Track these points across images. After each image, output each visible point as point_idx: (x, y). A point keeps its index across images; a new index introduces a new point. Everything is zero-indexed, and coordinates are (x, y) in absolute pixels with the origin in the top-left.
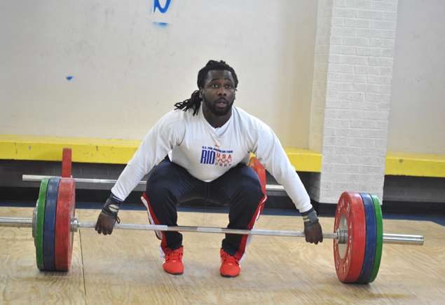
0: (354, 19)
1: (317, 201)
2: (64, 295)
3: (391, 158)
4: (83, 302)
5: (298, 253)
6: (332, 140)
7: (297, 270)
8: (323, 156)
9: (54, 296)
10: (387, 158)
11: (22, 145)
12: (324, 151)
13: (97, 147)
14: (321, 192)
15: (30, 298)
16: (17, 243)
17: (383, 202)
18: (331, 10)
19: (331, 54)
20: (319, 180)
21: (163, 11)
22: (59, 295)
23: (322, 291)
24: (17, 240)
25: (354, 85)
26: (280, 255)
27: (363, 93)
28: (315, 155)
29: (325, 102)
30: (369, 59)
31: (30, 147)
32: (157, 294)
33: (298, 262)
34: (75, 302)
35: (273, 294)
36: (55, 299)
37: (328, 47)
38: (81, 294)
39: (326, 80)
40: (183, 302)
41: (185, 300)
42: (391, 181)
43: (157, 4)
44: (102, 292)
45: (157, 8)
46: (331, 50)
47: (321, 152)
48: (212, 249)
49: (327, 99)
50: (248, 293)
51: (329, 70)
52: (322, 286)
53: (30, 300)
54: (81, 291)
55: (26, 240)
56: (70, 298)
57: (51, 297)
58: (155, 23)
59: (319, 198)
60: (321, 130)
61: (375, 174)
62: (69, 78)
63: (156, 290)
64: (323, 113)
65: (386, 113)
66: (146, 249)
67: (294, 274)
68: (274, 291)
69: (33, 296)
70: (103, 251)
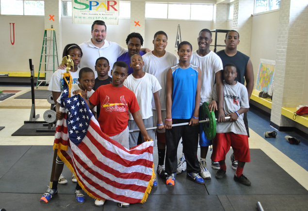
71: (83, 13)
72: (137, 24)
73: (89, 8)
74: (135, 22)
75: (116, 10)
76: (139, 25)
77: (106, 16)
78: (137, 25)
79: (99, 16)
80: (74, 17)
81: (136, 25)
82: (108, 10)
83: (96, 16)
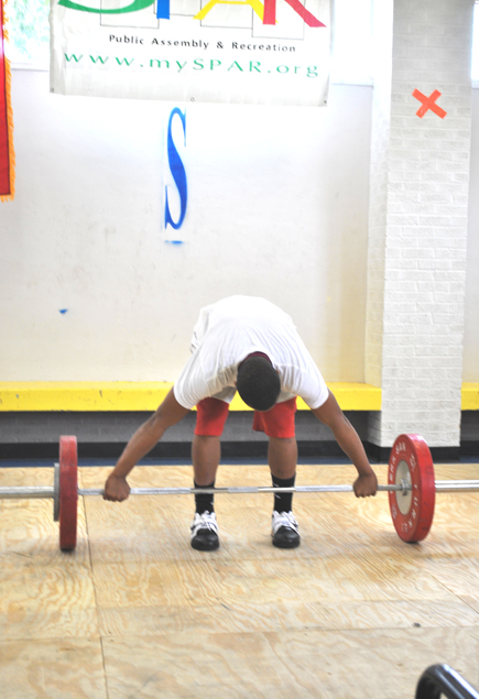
0: (415, 226)
1: (377, 444)
2: (65, 573)
3: (468, 390)
4: (90, 581)
5: (355, 510)
6: (393, 372)
7: (354, 530)
8: (384, 392)
9: (54, 575)
10: (464, 390)
11: (7, 393)
12: (384, 385)
13: (101, 392)
14: (383, 434)
15: (24, 578)
16: (6, 512)
17: (461, 442)
18: (385, 218)
19: (388, 270)
20: (379, 420)
21: (176, 227)
22: (59, 574)
23: (387, 555)
24: (6, 508)
25: (417, 305)
26: (334, 513)
27: (429, 314)
28: (372, 390)
29: (382, 328)
30: (435, 274)
31: (17, 396)
32: (182, 568)
33: (356, 521)
34: (80, 581)
35: (326, 562)
36: (55, 578)
37: (384, 262)
38: (86, 571)
39: (383, 301)
40: (214, 576)
41: (216, 573)
42: (469, 417)
43: (168, 219)
44: (113, 568)
45: (169, 225)
46: (387, 265)
47: (380, 386)
48: (249, 508)
49: (385, 323)
50: (295, 562)
51: (386, 288)
52: (386, 549)
53: (23, 580)
54: (86, 567)
55: (17, 507)
56: (73, 576)
57: (50, 576)
58: (167, 242)
59: (379, 441)
60: (380, 360)
61: (449, 410)
62: (63, 312)
63: (180, 563)
64: (380, 340)
65: (459, 336)
66: (165, 513)
67: (352, 535)
68: (328, 557)
69: (27, 576)
70: (113, 517)
71: (119, 34)
72: (429, 103)
73: (152, 9)
74: (417, 94)
75: (311, 21)
76: (442, 114)
77: (256, 55)
78: (430, 114)
79: (213, 53)
80: (60, 58)
81: (420, 114)
82: (270, 17)
83: (198, 52)
